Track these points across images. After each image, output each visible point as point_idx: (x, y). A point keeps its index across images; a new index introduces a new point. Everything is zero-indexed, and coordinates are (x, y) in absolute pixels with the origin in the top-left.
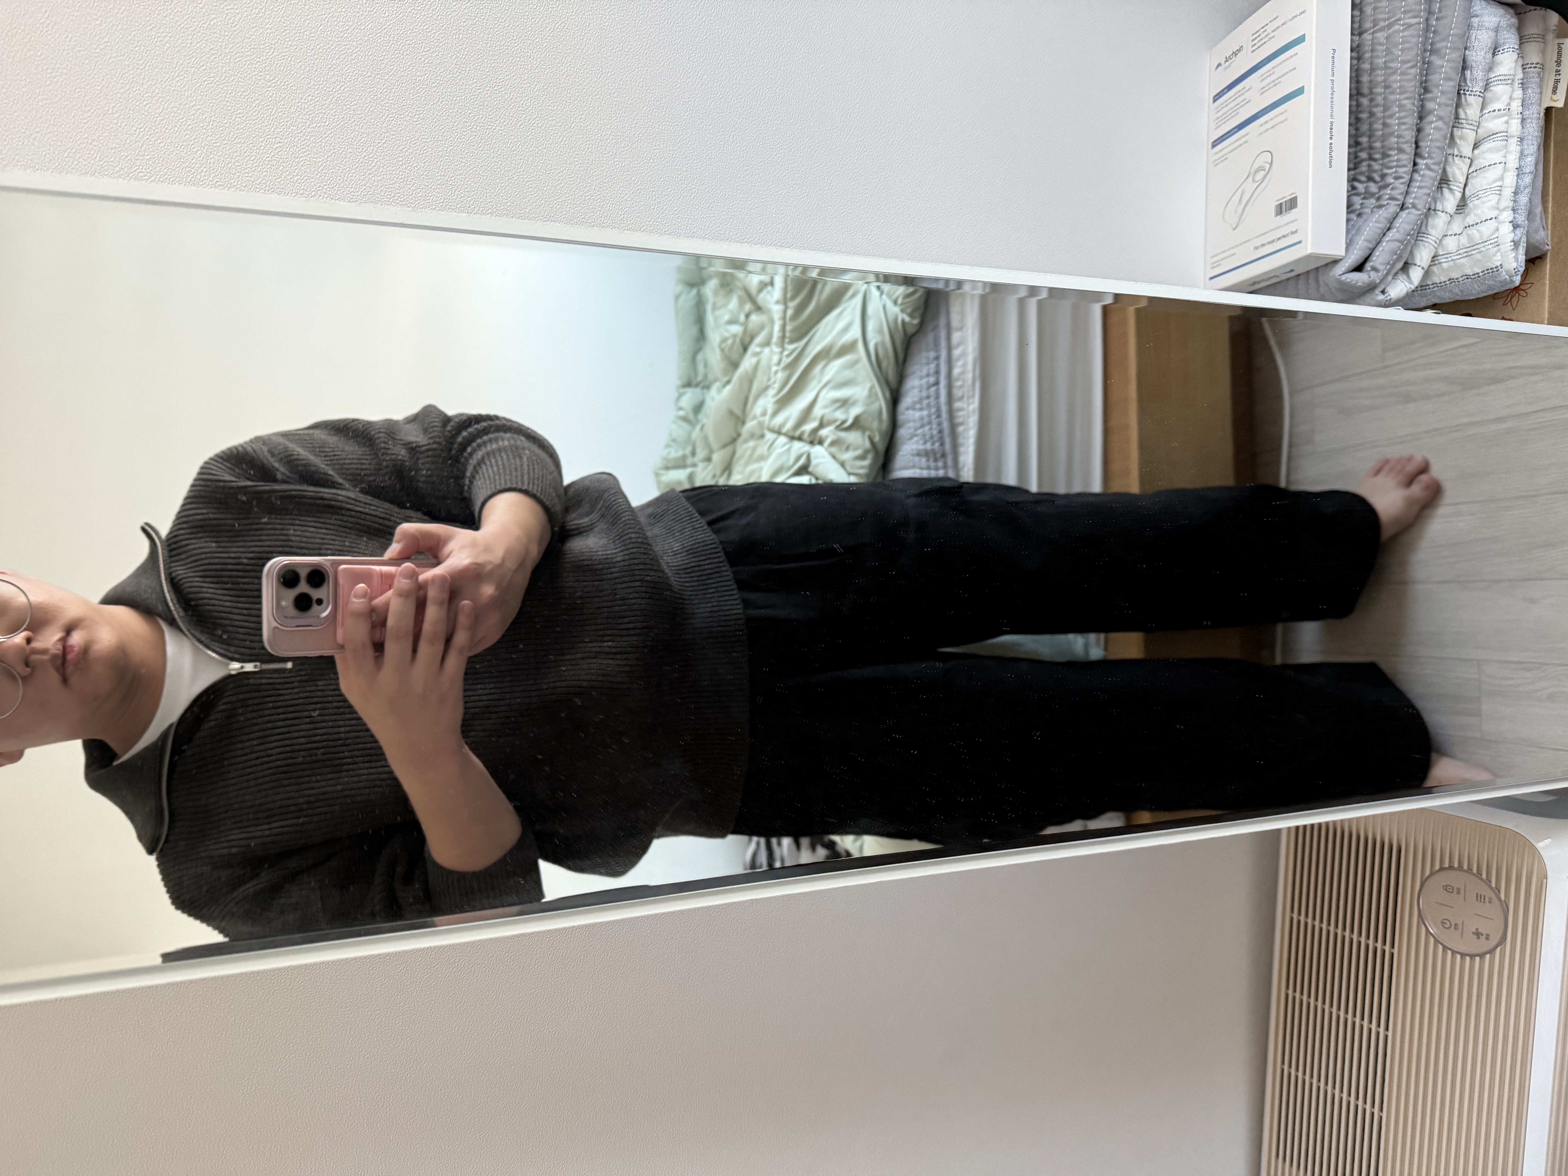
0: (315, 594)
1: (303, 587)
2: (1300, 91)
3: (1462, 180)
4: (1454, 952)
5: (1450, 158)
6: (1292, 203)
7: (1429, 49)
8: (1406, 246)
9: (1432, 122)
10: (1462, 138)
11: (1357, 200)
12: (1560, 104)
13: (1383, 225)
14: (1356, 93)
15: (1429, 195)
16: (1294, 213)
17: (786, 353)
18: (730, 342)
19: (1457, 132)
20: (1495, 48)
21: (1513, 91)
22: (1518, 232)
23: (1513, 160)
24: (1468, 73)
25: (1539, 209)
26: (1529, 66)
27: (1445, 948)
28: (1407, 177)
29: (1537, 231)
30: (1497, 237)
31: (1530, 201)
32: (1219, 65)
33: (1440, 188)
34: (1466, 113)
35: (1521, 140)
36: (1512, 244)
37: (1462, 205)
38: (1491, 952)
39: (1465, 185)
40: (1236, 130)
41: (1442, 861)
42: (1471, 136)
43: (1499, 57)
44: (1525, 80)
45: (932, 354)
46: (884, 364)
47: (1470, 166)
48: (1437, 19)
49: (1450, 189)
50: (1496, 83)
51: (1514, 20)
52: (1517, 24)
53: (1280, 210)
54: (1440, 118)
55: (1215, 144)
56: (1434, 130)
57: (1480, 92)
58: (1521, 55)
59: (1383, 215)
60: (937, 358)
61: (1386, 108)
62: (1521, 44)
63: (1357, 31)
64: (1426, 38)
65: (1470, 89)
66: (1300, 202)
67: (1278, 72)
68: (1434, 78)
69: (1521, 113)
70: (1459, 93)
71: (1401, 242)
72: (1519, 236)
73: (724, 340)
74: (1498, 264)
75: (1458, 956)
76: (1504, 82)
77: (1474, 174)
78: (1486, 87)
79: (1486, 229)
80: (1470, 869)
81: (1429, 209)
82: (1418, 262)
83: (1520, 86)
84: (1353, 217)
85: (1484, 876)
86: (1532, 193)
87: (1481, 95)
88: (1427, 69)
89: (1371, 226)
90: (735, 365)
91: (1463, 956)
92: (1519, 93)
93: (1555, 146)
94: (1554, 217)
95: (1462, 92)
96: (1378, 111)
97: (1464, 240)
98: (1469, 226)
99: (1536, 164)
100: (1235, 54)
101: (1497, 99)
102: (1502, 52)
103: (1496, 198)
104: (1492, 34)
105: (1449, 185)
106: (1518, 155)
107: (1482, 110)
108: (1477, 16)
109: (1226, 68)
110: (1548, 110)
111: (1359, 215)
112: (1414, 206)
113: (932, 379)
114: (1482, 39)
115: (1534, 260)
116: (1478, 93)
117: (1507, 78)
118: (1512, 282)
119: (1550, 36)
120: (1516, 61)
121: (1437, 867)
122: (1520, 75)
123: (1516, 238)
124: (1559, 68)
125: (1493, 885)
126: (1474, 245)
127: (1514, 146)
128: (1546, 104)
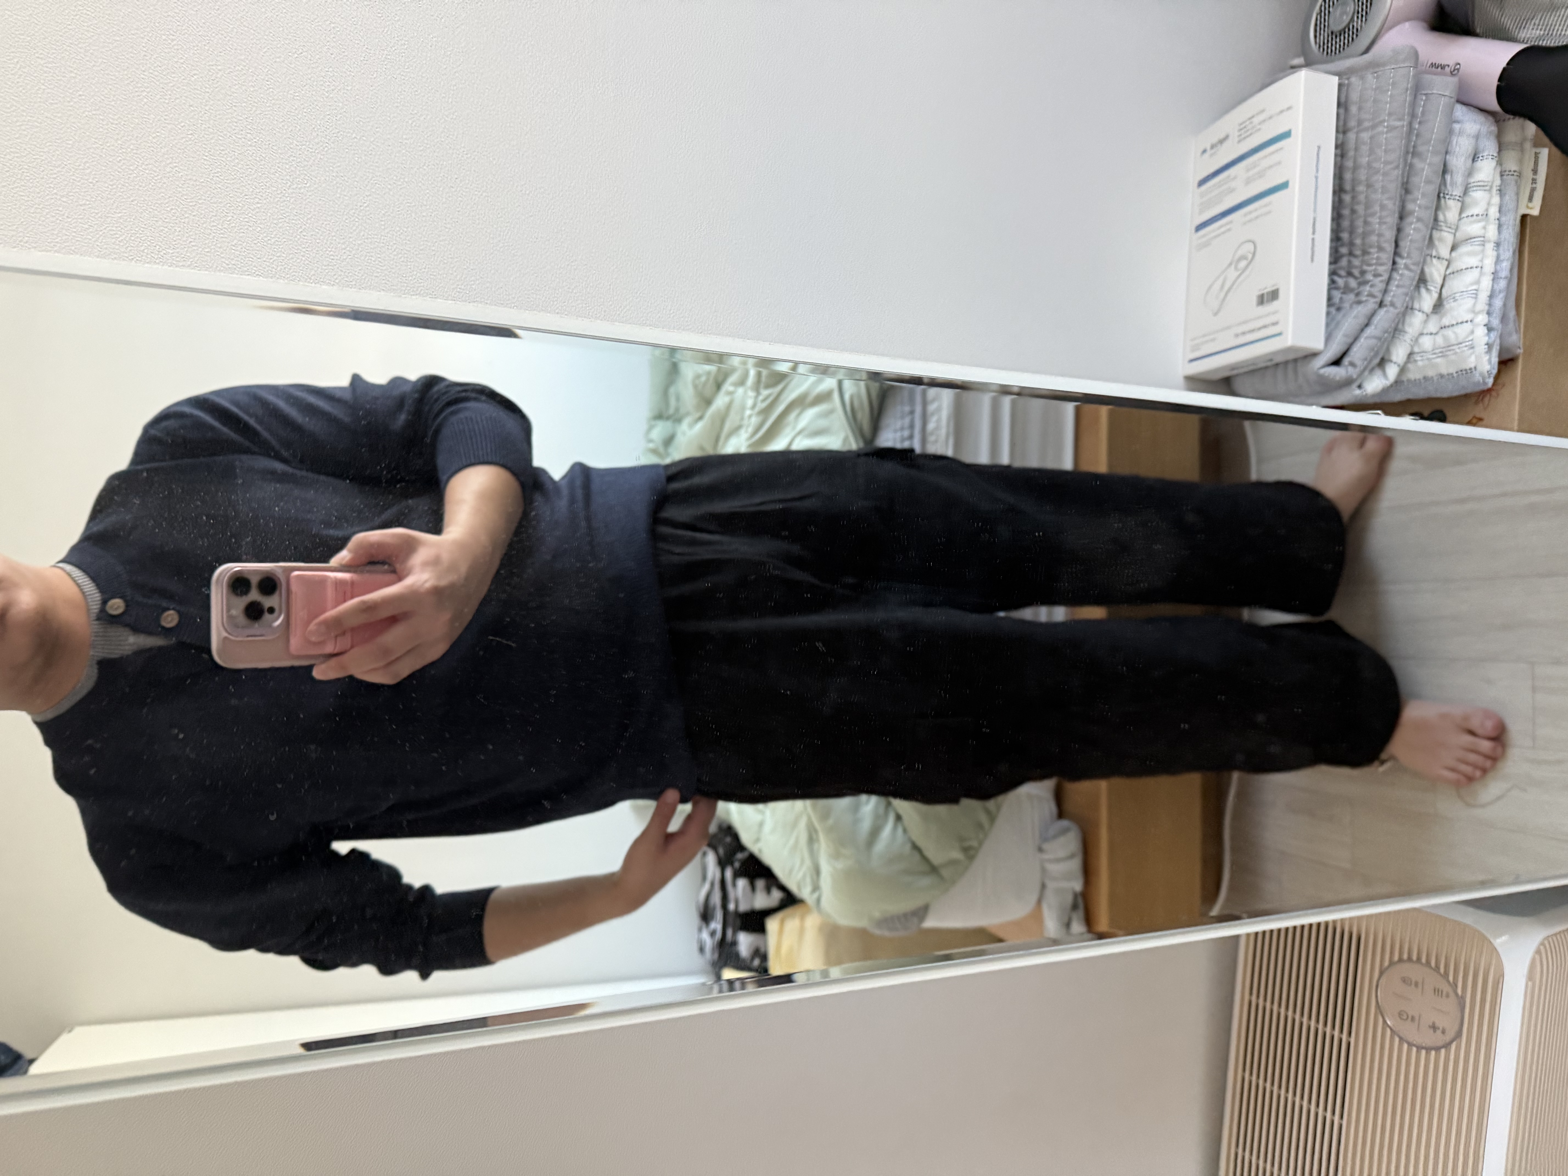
0: (268, 602)
1: (254, 595)
2: (1284, 186)
3: (1439, 280)
4: (1410, 1045)
5: (1428, 258)
6: (1274, 295)
7: (1411, 152)
8: (1383, 343)
9: (1411, 224)
10: (1441, 240)
11: (1337, 295)
12: (1535, 212)
13: (1362, 320)
14: (1339, 190)
15: (1406, 294)
16: (1275, 304)
17: (761, 398)
18: (703, 379)
19: (1436, 234)
20: (1475, 155)
21: (1491, 197)
22: (1493, 335)
23: (1489, 263)
24: (1448, 177)
25: (1512, 313)
26: (1507, 173)
27: (1401, 1039)
28: (1385, 277)
29: (1510, 335)
30: (1472, 340)
31: (1505, 305)
32: (1204, 151)
33: (1418, 287)
34: (1445, 216)
35: (1498, 245)
36: (1486, 346)
37: (1438, 306)
38: (1447, 1046)
39: (1442, 286)
40: (1219, 217)
41: (1401, 953)
42: (1449, 238)
43: (1479, 164)
44: (1503, 186)
45: (907, 409)
46: (859, 416)
47: (1448, 267)
48: (1420, 123)
49: (1428, 290)
50: (1475, 189)
51: (1494, 128)
52: (1496, 132)
53: (1262, 300)
54: (1419, 220)
55: (1199, 228)
56: (1414, 230)
57: (1460, 197)
58: (1500, 163)
59: (1361, 312)
60: (912, 412)
61: (1368, 206)
62: (1500, 151)
63: (1342, 129)
64: (1409, 140)
65: (1450, 193)
66: (1281, 294)
67: (1265, 163)
68: (1415, 180)
69: (1498, 219)
70: (1439, 196)
71: (1379, 339)
72: (1493, 339)
73: (698, 376)
74: (1472, 366)
75: (1414, 1049)
76: (1481, 188)
77: (1452, 276)
78: (1466, 192)
79: (1462, 331)
80: (1428, 963)
81: (1407, 307)
82: (1394, 358)
83: (1498, 192)
84: (1333, 310)
85: (1442, 970)
86: (1506, 298)
87: (1460, 199)
88: (1409, 171)
89: (1349, 322)
90: (708, 402)
91: (1419, 1048)
92: (1496, 200)
93: (1530, 253)
94: (1526, 322)
95: (1442, 195)
96: (1360, 209)
97: (1439, 340)
98: (1445, 327)
99: (1511, 270)
100: (1221, 142)
101: (1476, 203)
102: (1481, 158)
103: (1472, 301)
104: (1473, 141)
105: (1426, 285)
106: (1494, 260)
107: (1460, 213)
108: (1458, 122)
109: (1212, 155)
110: (1524, 217)
111: (1339, 309)
112: (1392, 304)
113: (906, 433)
114: (1462, 146)
115: (1506, 363)
116: (1458, 198)
117: (1486, 184)
118: (1485, 383)
119: (1528, 145)
120: (1495, 168)
121: (1396, 958)
122: (1498, 182)
123: (1491, 341)
124: (1534, 177)
125: (1451, 978)
126: (1449, 346)
127: (1490, 251)
128: (1523, 211)
